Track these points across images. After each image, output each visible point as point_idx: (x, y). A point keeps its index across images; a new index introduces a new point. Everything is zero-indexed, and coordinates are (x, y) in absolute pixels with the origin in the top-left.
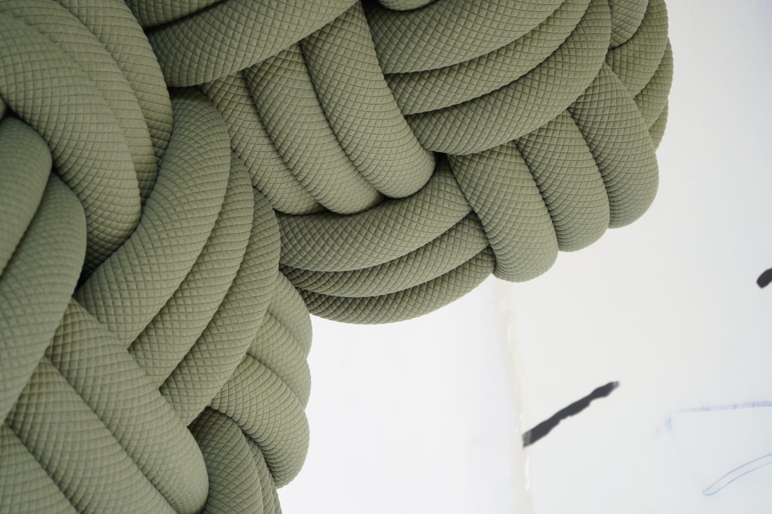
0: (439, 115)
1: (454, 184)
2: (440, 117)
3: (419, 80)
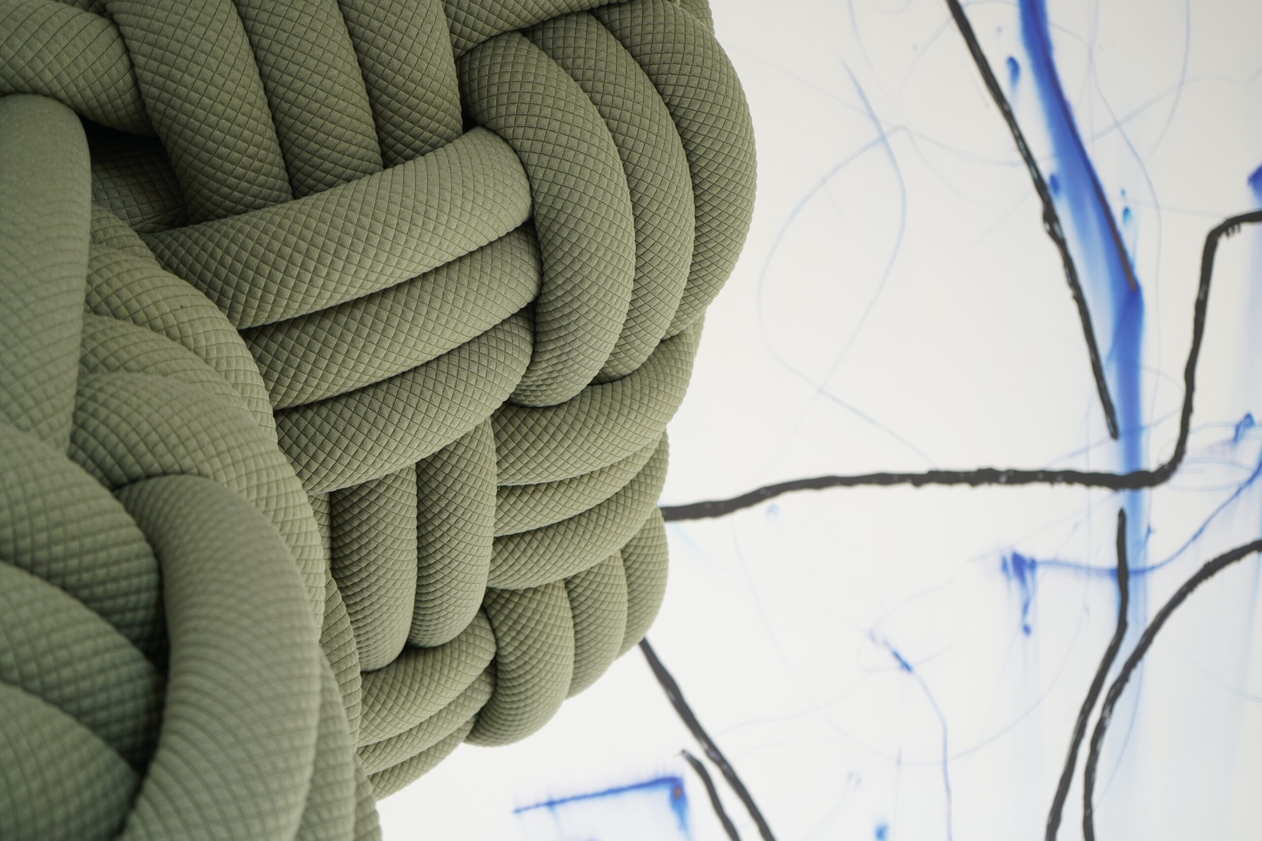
0: (518, 539)
1: (488, 627)
2: (518, 543)
3: (521, 495)
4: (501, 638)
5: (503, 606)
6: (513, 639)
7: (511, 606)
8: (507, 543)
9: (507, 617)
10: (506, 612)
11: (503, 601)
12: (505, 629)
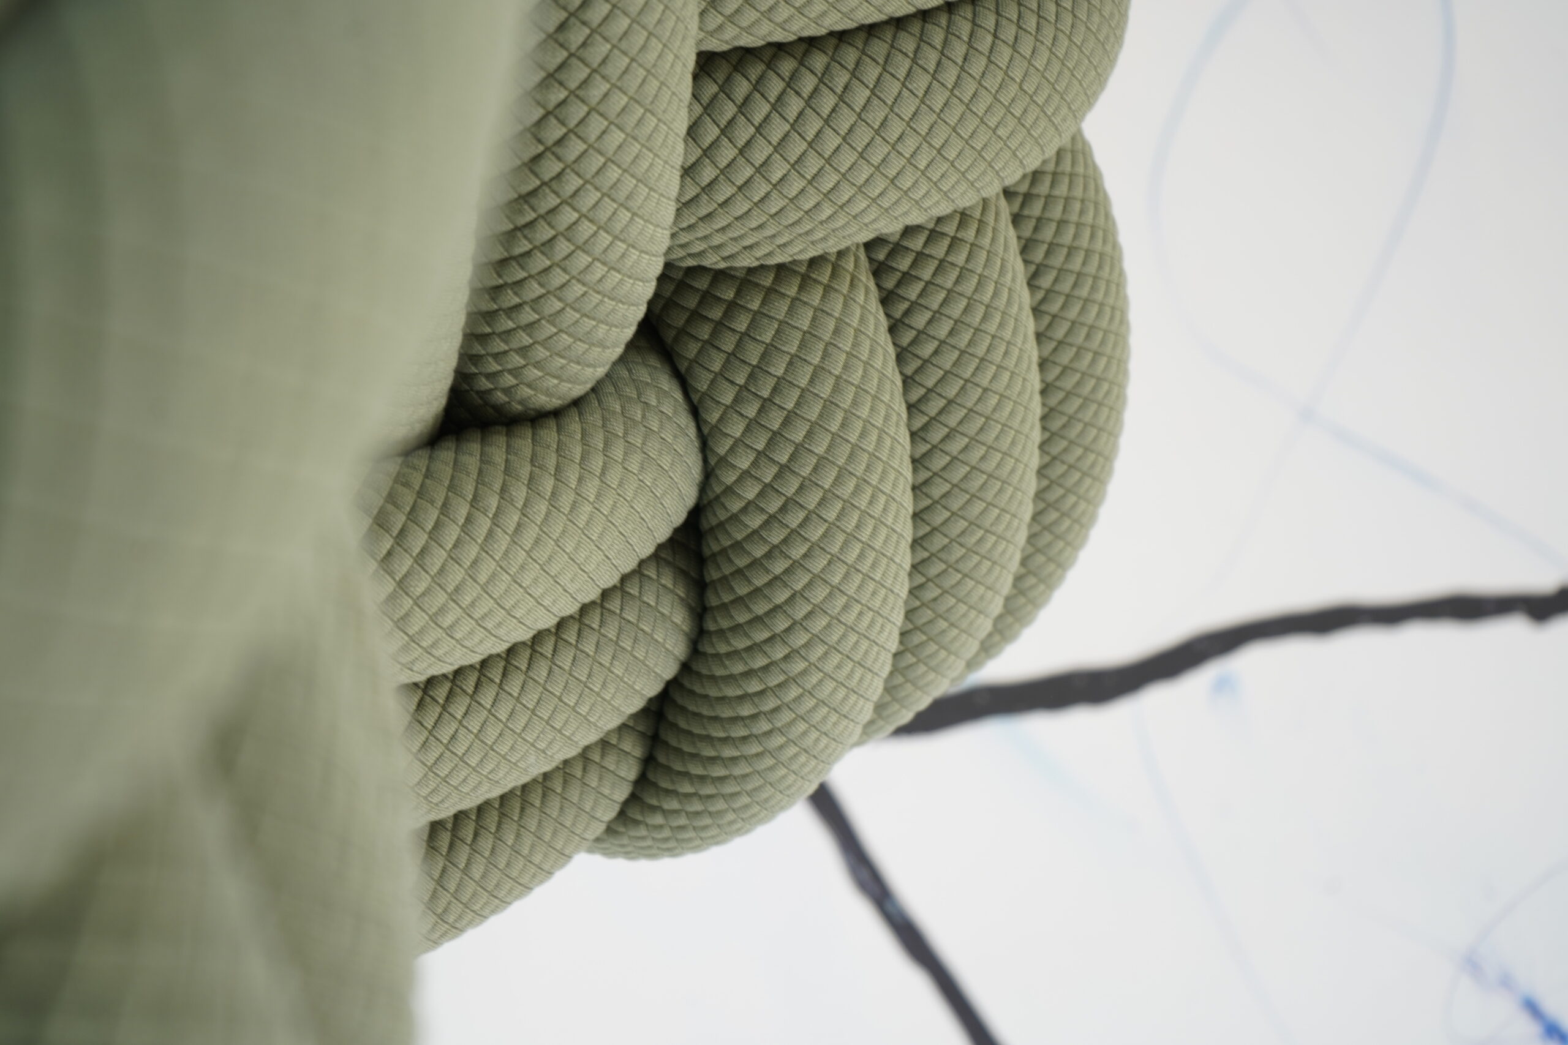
4: (715, 428)
5: (720, 326)
6: (752, 425)
7: (742, 323)
8: (728, 79)
9: (734, 357)
10: (728, 343)
11: (716, 313)
12: (727, 397)
